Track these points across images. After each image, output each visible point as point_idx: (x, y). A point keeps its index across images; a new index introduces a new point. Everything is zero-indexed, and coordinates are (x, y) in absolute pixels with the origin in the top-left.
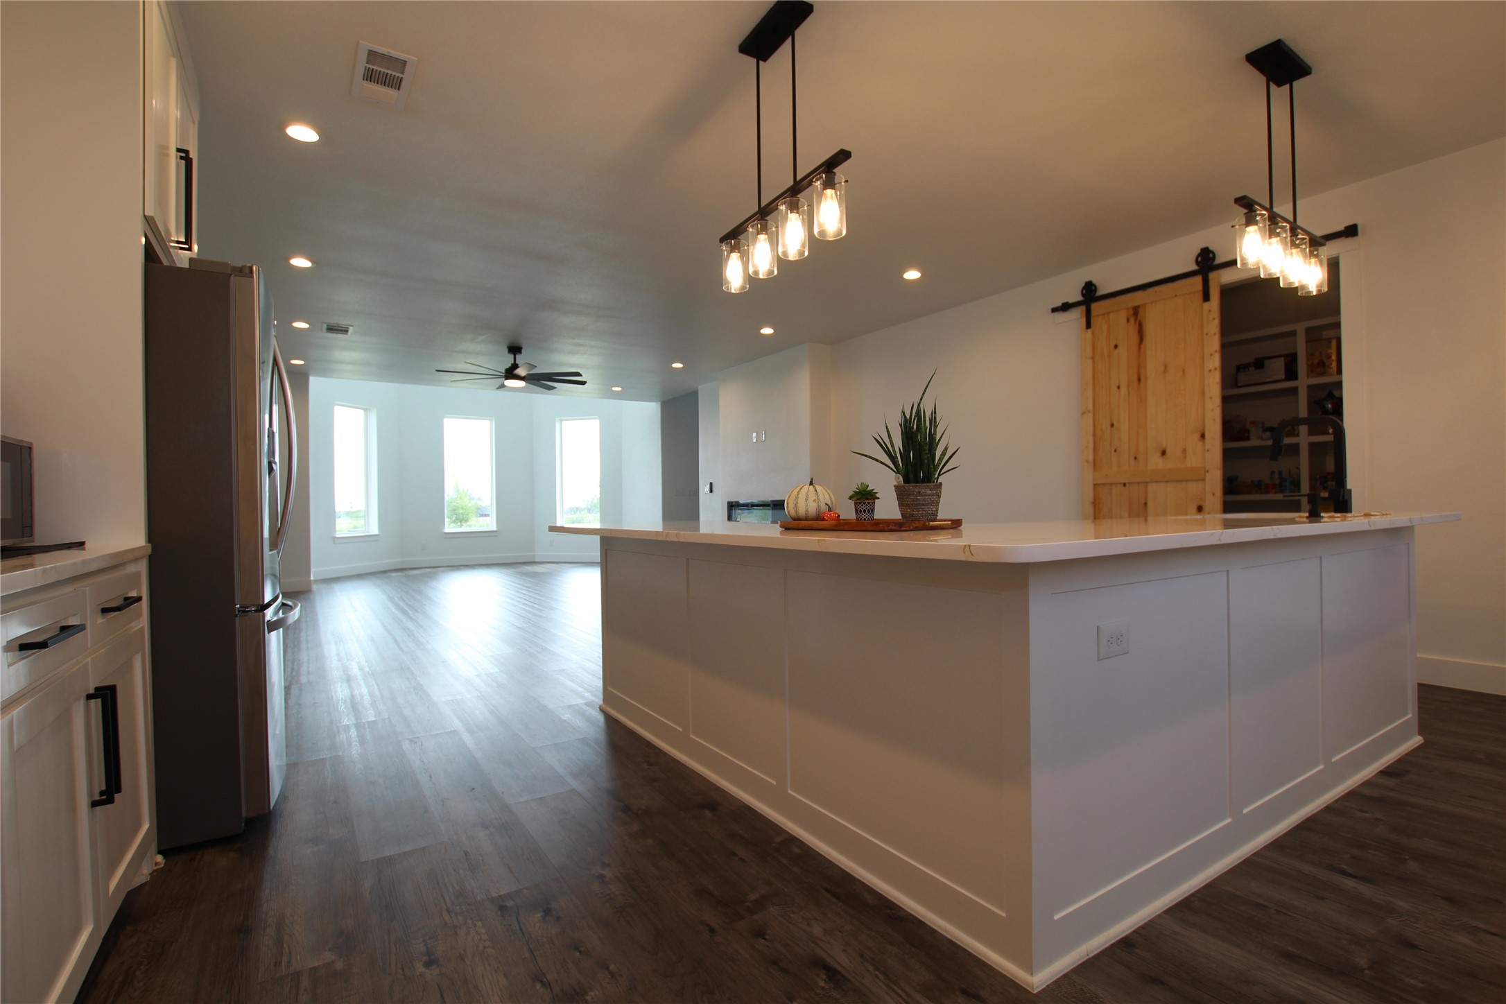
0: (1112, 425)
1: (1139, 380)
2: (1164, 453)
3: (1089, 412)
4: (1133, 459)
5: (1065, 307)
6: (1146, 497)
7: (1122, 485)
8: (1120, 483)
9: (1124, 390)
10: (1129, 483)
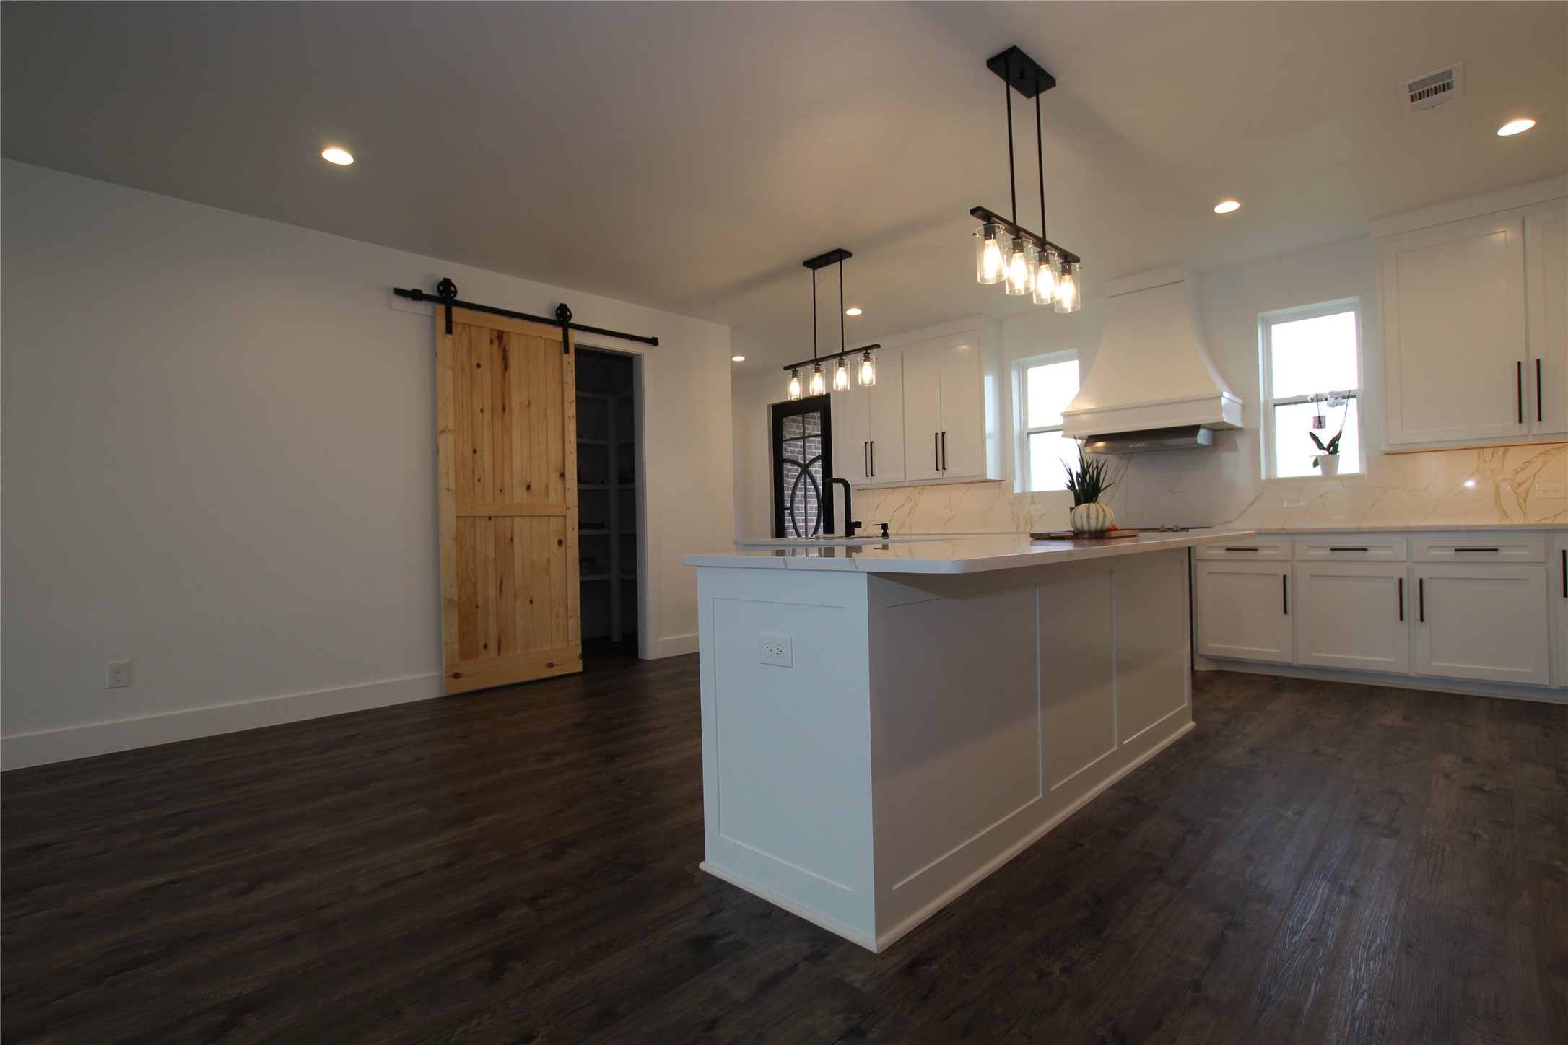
0: (475, 452)
1: (504, 409)
2: (528, 488)
3: (450, 431)
4: (499, 491)
5: (415, 295)
6: (512, 533)
7: (487, 518)
8: (485, 517)
9: (487, 415)
10: (494, 517)
